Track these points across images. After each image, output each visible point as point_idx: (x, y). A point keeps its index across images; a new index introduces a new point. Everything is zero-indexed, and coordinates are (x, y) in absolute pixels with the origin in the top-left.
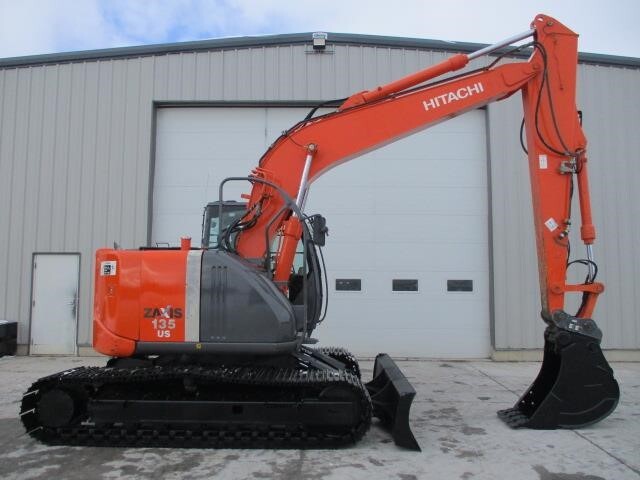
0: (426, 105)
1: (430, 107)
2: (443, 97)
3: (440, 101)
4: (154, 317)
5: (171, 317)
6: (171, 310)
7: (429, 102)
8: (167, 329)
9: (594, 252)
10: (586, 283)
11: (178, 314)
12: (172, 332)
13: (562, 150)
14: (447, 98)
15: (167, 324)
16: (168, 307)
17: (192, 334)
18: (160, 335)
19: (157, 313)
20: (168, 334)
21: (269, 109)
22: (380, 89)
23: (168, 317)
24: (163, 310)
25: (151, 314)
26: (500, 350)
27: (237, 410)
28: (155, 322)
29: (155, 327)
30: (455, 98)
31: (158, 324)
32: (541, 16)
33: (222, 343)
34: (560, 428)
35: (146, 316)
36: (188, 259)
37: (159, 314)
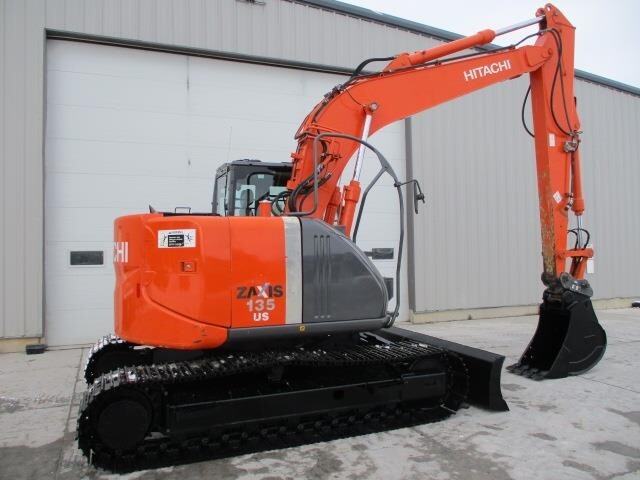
0: (466, 76)
1: (469, 77)
2: (479, 69)
3: (477, 71)
4: (249, 297)
5: (270, 296)
6: (270, 288)
7: (468, 73)
8: (265, 310)
9: (584, 221)
10: (576, 249)
11: (277, 292)
12: (271, 314)
13: (568, 131)
14: (482, 71)
15: (265, 304)
16: (267, 284)
17: (293, 316)
18: (257, 318)
19: (254, 291)
20: (266, 317)
21: (191, 58)
22: (424, 53)
23: (266, 296)
24: (260, 288)
25: (246, 293)
26: (420, 313)
27: (339, 394)
28: (250, 303)
29: (251, 310)
30: (489, 71)
31: (255, 305)
32: (550, 6)
33: (327, 322)
34: (571, 375)
35: (239, 297)
36: (286, 227)
37: (255, 294)
